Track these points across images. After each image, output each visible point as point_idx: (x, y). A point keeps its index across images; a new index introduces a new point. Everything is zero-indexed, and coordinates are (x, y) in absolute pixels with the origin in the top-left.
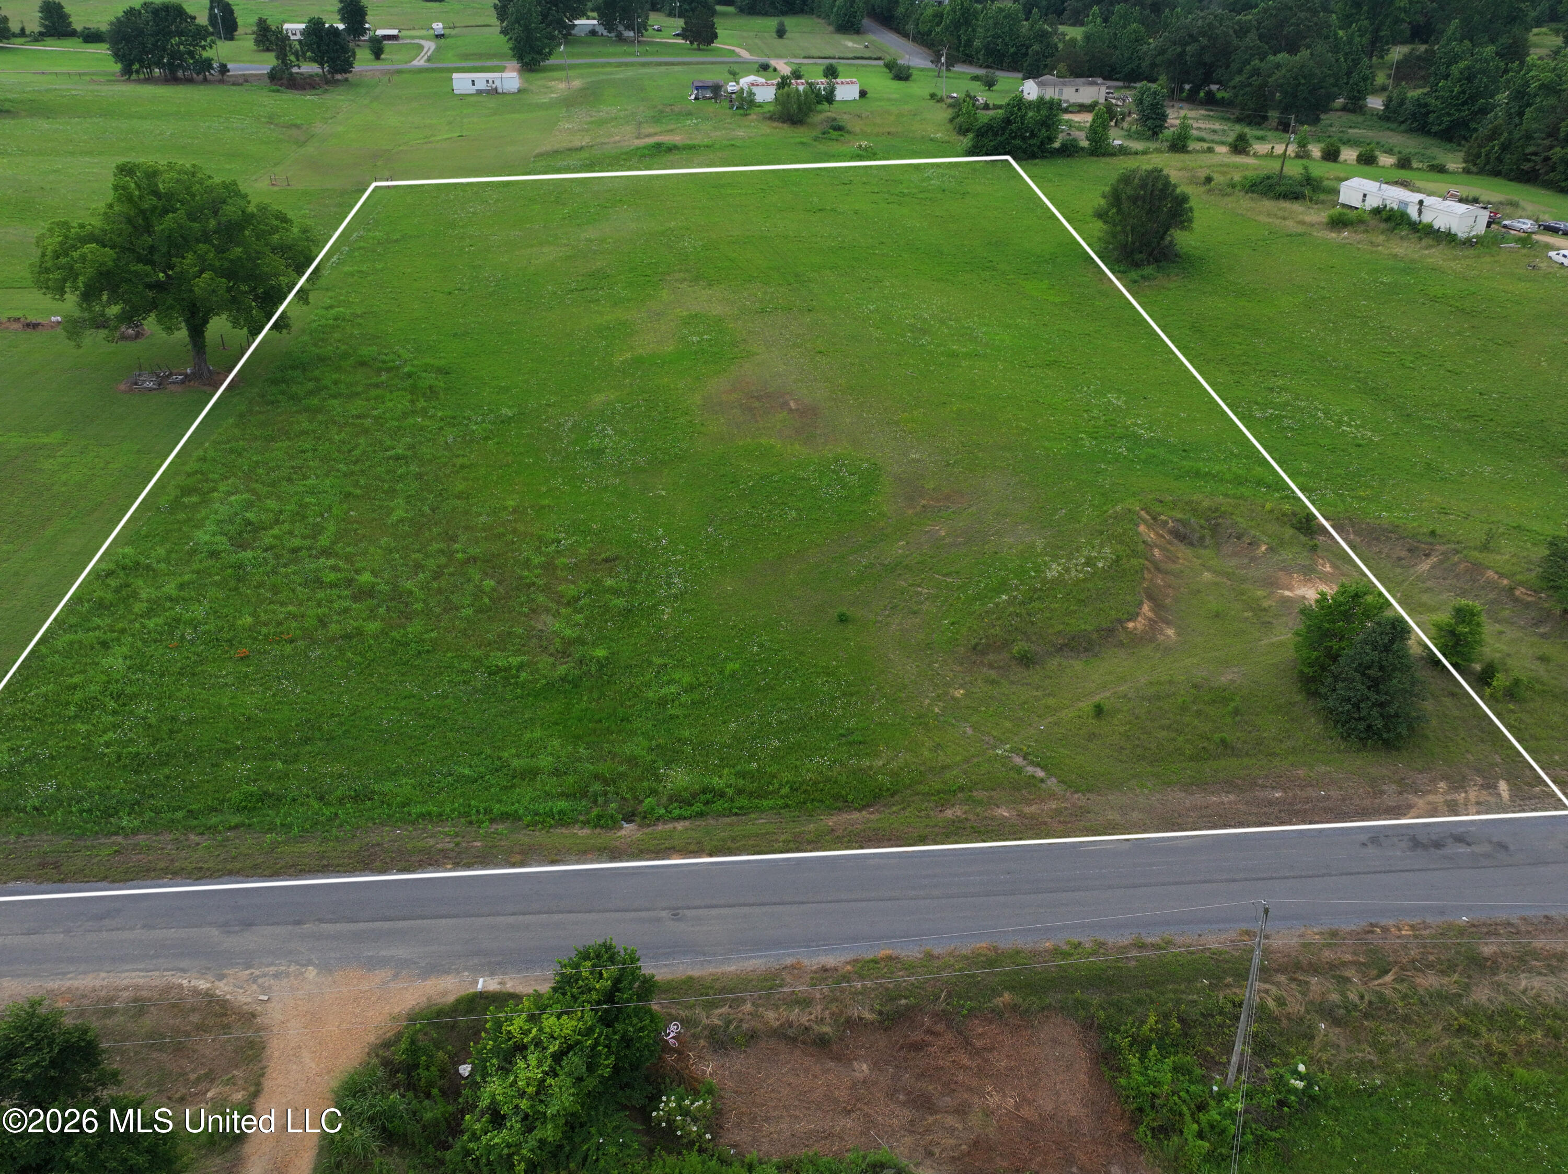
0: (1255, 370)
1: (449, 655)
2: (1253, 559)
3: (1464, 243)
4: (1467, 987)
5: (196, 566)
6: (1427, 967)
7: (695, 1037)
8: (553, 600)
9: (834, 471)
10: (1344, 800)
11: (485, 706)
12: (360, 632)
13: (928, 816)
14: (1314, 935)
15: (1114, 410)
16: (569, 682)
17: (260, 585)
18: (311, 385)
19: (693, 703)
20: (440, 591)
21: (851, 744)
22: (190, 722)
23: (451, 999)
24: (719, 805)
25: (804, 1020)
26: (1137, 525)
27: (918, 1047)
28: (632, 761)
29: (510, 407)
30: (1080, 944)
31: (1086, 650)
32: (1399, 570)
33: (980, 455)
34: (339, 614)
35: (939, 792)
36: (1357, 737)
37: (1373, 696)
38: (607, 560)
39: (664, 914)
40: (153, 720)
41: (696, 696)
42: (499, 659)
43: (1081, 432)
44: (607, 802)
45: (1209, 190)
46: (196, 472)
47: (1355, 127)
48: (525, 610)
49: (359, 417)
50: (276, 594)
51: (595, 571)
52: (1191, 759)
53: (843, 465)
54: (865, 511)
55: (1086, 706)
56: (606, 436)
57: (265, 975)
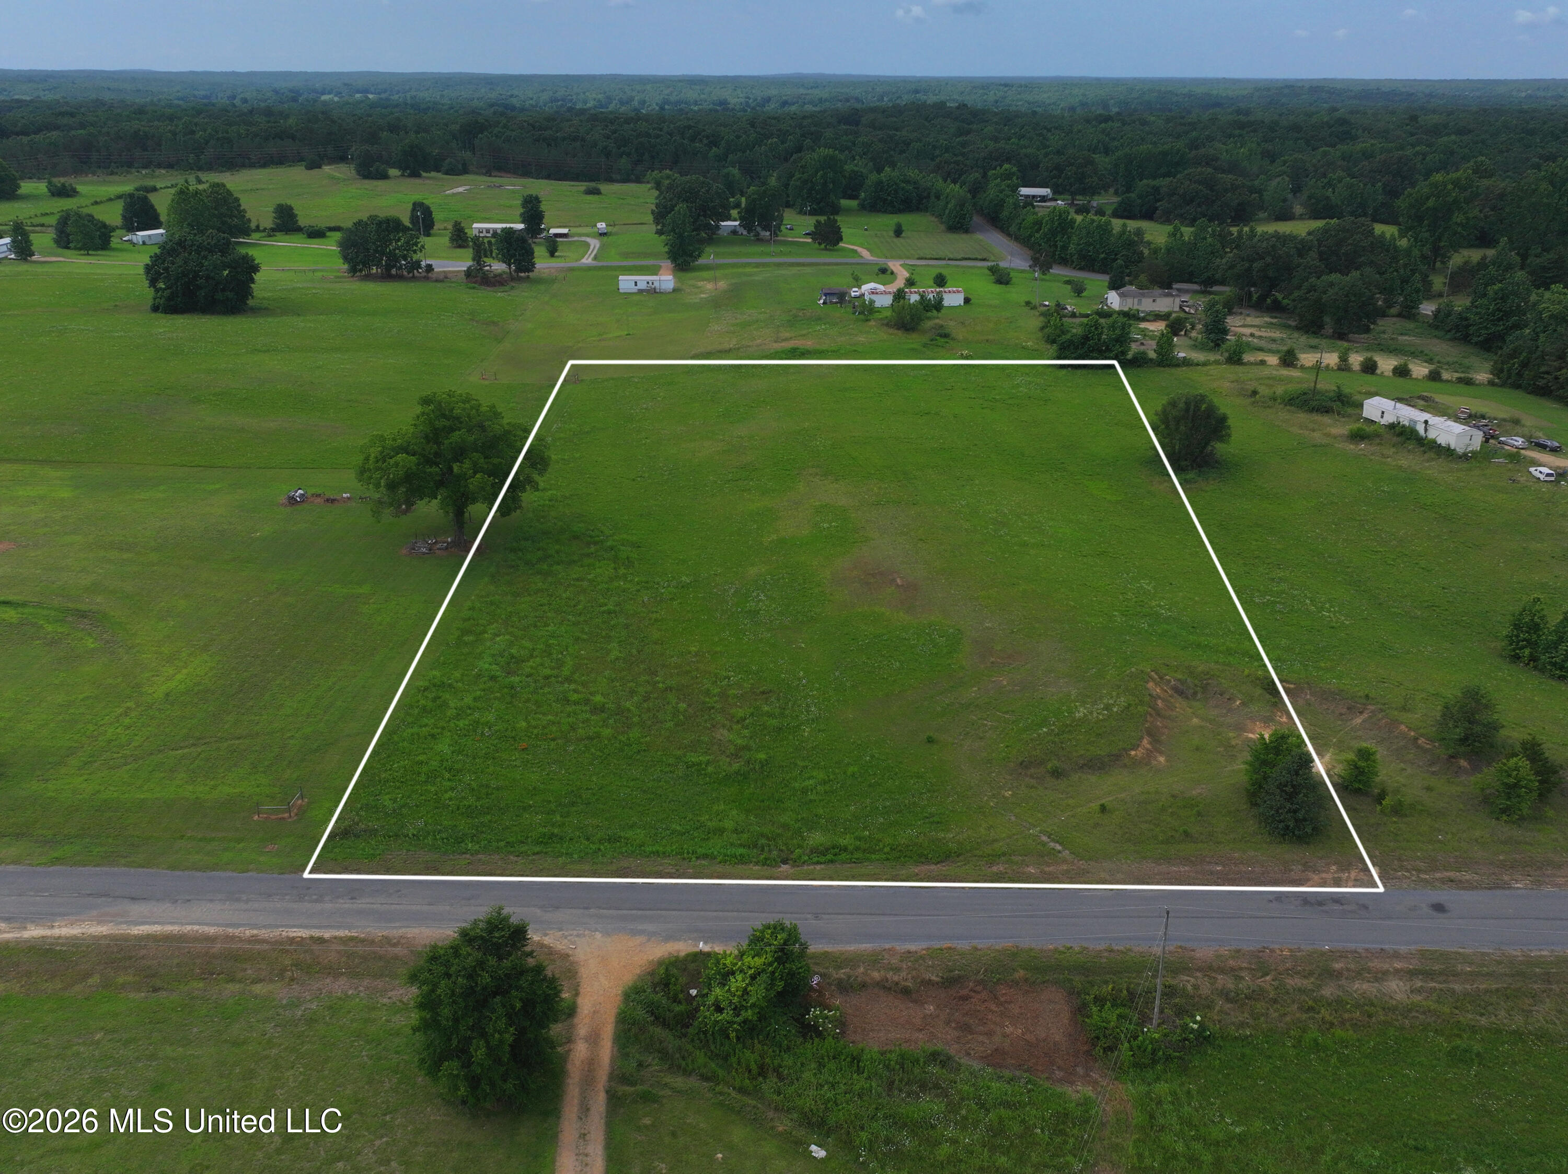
0: (1264, 563)
1: (659, 753)
2: (1229, 710)
3: (1460, 457)
4: (1319, 987)
5: (481, 686)
6: (1295, 973)
7: (830, 984)
8: (727, 719)
9: (927, 634)
10: (1263, 874)
11: (686, 788)
12: (598, 736)
13: (980, 870)
14: (1224, 951)
15: (1144, 593)
16: (741, 775)
17: (528, 700)
18: (540, 553)
19: (826, 792)
20: (649, 710)
21: (932, 823)
22: (498, 789)
23: (682, 954)
24: (844, 856)
25: (896, 978)
26: (1147, 682)
27: (965, 998)
28: (785, 826)
29: (687, 575)
30: (1071, 947)
31: (1100, 768)
32: (1340, 723)
33: (1037, 625)
34: (583, 722)
35: (989, 855)
36: (1279, 833)
37: (1288, 805)
38: (763, 693)
39: (809, 916)
40: (474, 785)
41: (827, 787)
42: (693, 758)
43: (1116, 611)
44: (770, 851)
45: (1254, 402)
46: (469, 619)
47: (1406, 334)
48: (709, 726)
49: (578, 580)
50: (539, 707)
51: (756, 700)
52: (1162, 842)
53: (935, 629)
54: (949, 665)
55: (1095, 806)
56: (760, 600)
57: (571, 935)
